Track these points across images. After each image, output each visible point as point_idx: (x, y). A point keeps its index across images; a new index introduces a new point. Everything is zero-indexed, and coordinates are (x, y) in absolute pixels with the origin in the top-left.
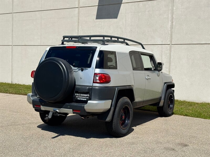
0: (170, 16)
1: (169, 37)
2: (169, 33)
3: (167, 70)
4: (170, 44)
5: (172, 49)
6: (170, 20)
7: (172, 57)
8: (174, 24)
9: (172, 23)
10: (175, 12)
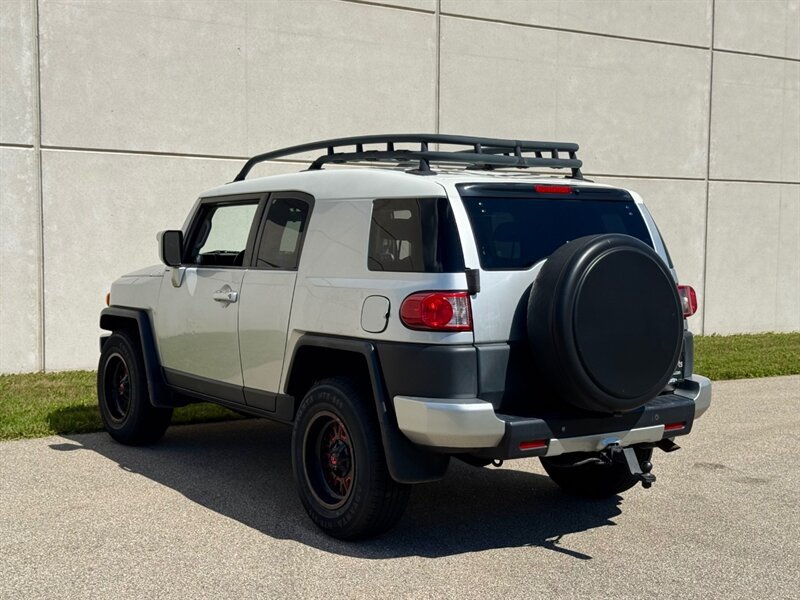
0: (26, 26)
1: (28, 116)
2: (26, 99)
3: (31, 252)
4: (32, 146)
5: (46, 167)
6: (25, 41)
7: (48, 200)
8: (44, 60)
9: (38, 56)
10: (47, 12)
